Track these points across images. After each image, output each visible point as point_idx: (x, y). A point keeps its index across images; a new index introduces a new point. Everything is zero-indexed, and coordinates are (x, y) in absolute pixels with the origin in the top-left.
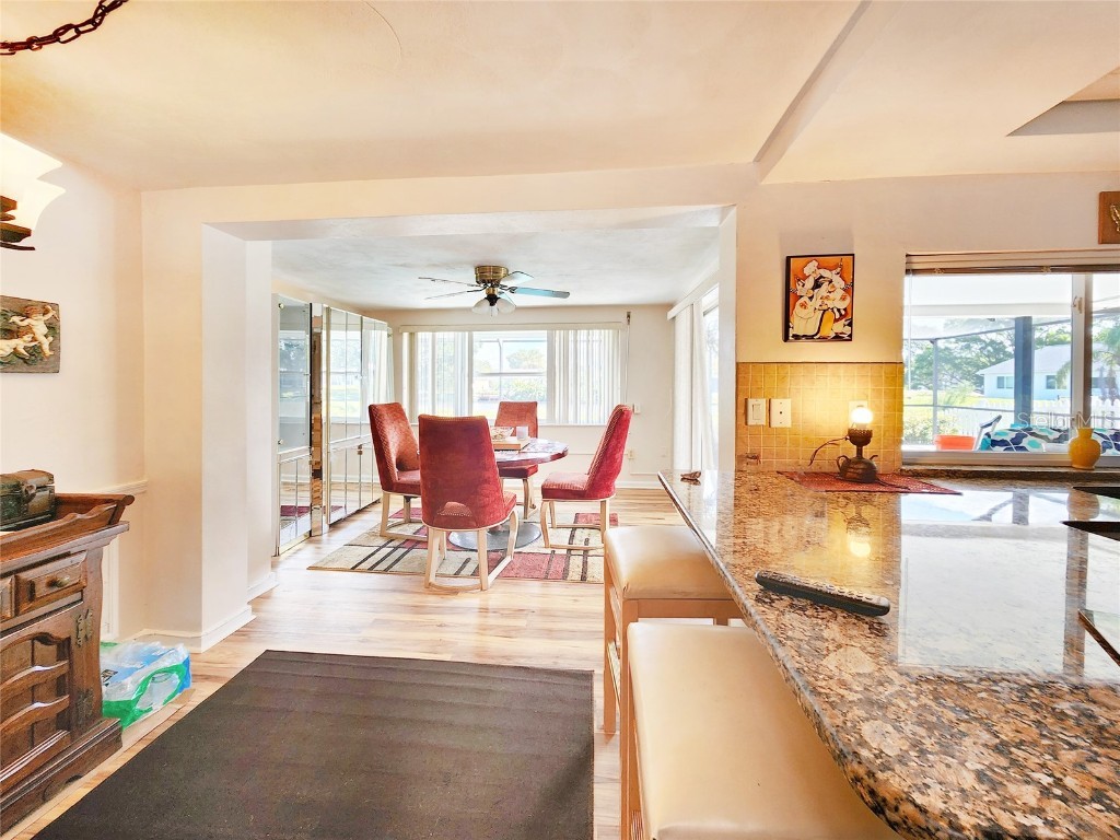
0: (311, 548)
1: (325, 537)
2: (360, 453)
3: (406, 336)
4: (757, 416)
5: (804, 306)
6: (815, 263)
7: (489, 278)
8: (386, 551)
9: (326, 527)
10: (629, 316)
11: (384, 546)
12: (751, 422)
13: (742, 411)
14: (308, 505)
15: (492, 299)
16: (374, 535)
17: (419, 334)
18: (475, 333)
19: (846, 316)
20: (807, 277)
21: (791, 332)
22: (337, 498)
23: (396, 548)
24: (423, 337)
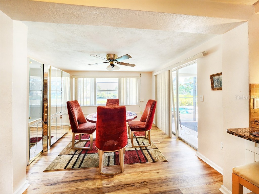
0: (43, 158)
1: (49, 152)
2: (61, 118)
3: (74, 79)
8: (76, 156)
9: (49, 147)
10: (140, 75)
11: (75, 154)
14: (42, 137)
16: (69, 148)
17: (79, 78)
18: (97, 79)
22: (53, 132)
23: (80, 154)
24: (80, 80)
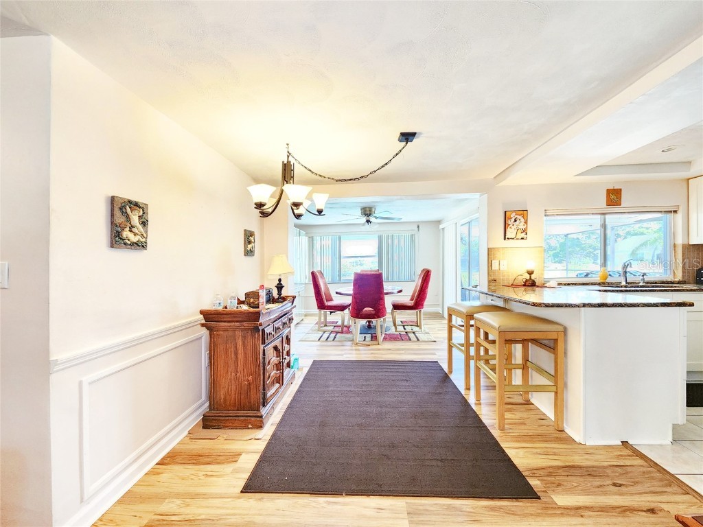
4: (495, 266)
5: (511, 228)
6: (514, 213)
7: (367, 212)
10: (418, 227)
11: (324, 334)
12: (493, 268)
13: (490, 265)
15: (368, 221)
19: (525, 231)
20: (511, 218)
21: (507, 237)
23: (330, 334)
